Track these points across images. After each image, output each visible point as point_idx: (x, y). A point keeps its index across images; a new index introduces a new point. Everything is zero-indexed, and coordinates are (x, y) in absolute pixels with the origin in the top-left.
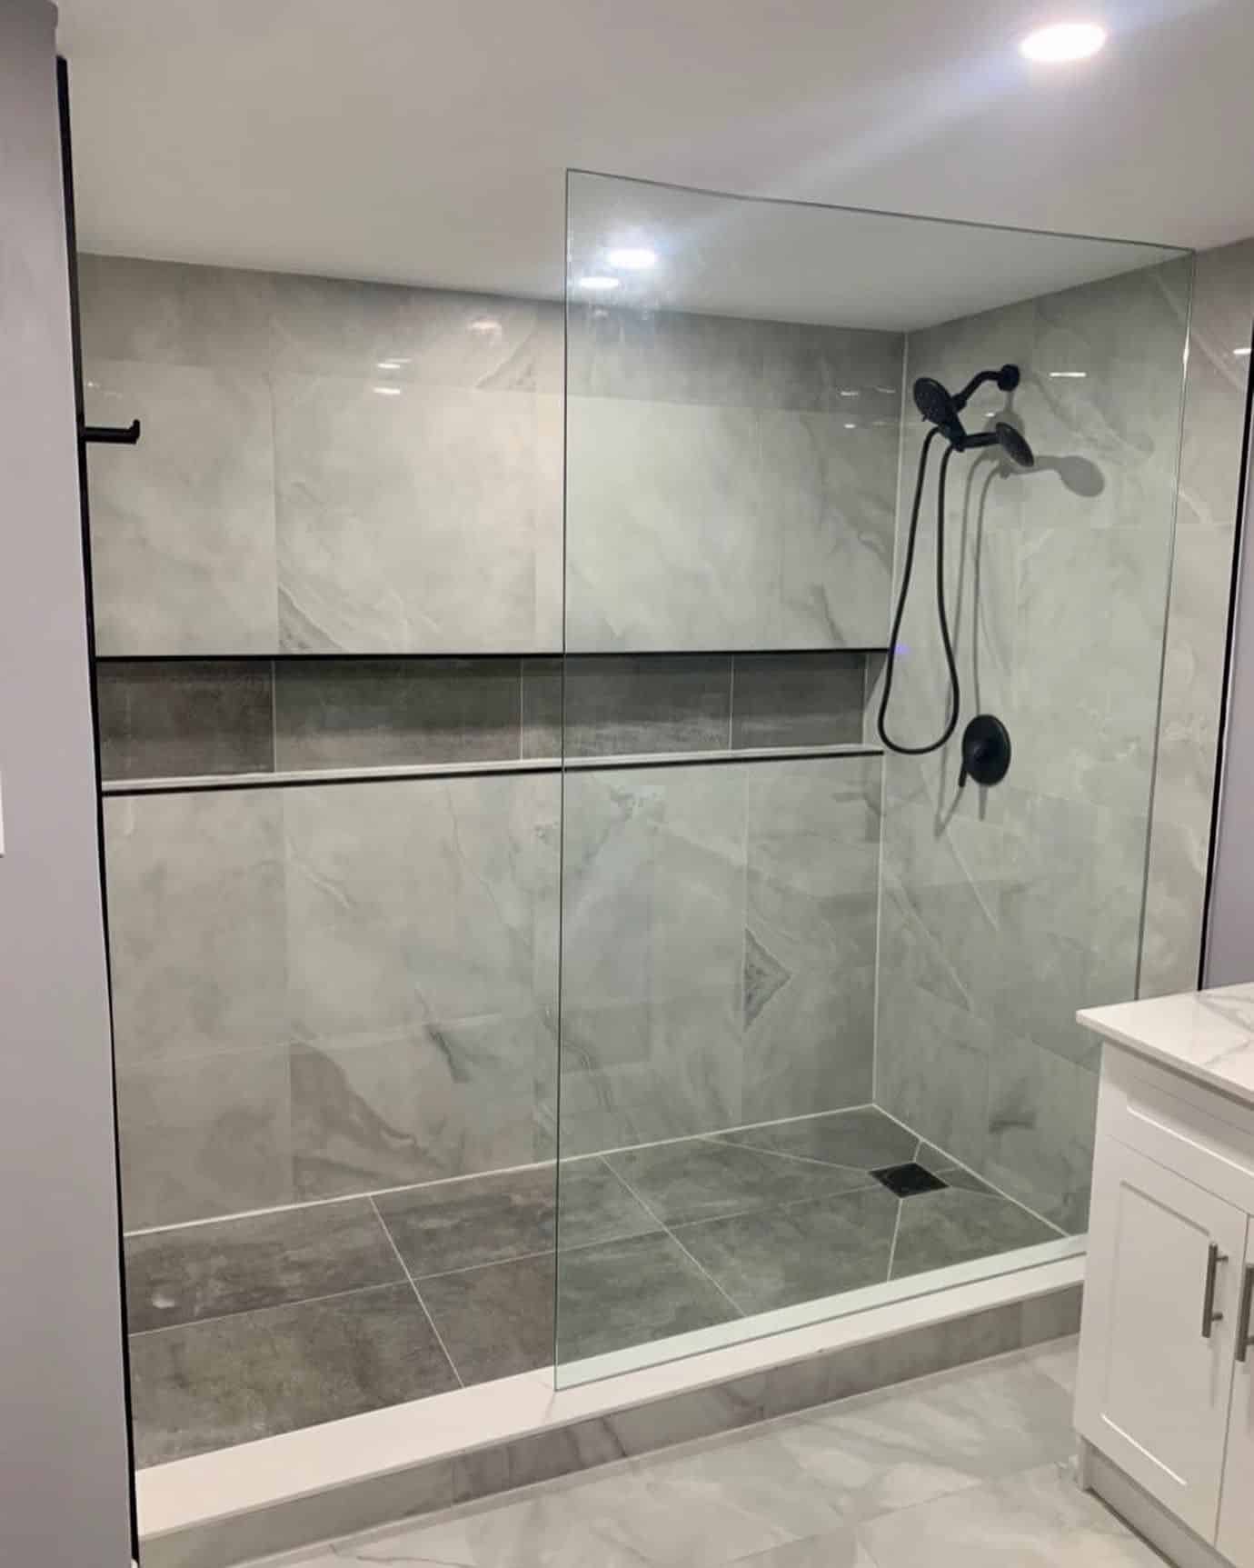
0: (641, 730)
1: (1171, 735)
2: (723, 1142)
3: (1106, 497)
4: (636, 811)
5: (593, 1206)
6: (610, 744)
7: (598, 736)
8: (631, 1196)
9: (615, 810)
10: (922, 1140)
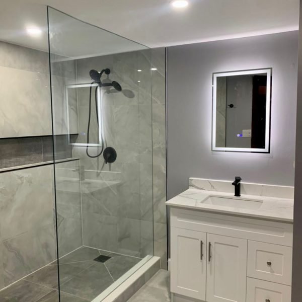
0: (21, 159)
1: (155, 147)
2: (53, 265)
3: (135, 98)
4: (25, 181)
5: (30, 291)
6: (13, 164)
7: (10, 162)
8: (39, 285)
9: (19, 181)
10: (99, 249)
